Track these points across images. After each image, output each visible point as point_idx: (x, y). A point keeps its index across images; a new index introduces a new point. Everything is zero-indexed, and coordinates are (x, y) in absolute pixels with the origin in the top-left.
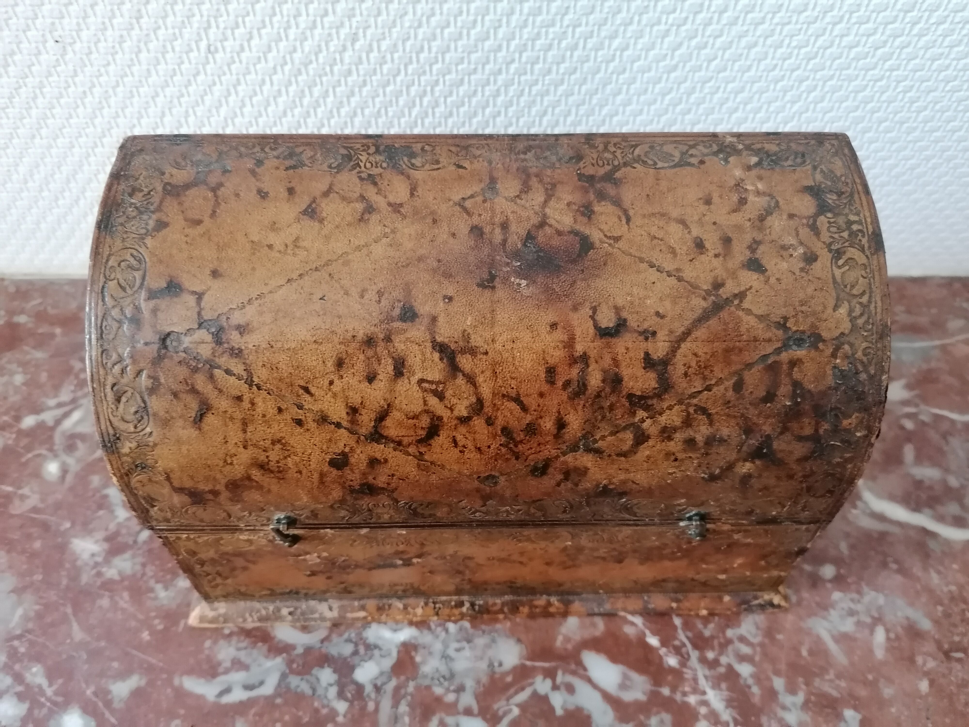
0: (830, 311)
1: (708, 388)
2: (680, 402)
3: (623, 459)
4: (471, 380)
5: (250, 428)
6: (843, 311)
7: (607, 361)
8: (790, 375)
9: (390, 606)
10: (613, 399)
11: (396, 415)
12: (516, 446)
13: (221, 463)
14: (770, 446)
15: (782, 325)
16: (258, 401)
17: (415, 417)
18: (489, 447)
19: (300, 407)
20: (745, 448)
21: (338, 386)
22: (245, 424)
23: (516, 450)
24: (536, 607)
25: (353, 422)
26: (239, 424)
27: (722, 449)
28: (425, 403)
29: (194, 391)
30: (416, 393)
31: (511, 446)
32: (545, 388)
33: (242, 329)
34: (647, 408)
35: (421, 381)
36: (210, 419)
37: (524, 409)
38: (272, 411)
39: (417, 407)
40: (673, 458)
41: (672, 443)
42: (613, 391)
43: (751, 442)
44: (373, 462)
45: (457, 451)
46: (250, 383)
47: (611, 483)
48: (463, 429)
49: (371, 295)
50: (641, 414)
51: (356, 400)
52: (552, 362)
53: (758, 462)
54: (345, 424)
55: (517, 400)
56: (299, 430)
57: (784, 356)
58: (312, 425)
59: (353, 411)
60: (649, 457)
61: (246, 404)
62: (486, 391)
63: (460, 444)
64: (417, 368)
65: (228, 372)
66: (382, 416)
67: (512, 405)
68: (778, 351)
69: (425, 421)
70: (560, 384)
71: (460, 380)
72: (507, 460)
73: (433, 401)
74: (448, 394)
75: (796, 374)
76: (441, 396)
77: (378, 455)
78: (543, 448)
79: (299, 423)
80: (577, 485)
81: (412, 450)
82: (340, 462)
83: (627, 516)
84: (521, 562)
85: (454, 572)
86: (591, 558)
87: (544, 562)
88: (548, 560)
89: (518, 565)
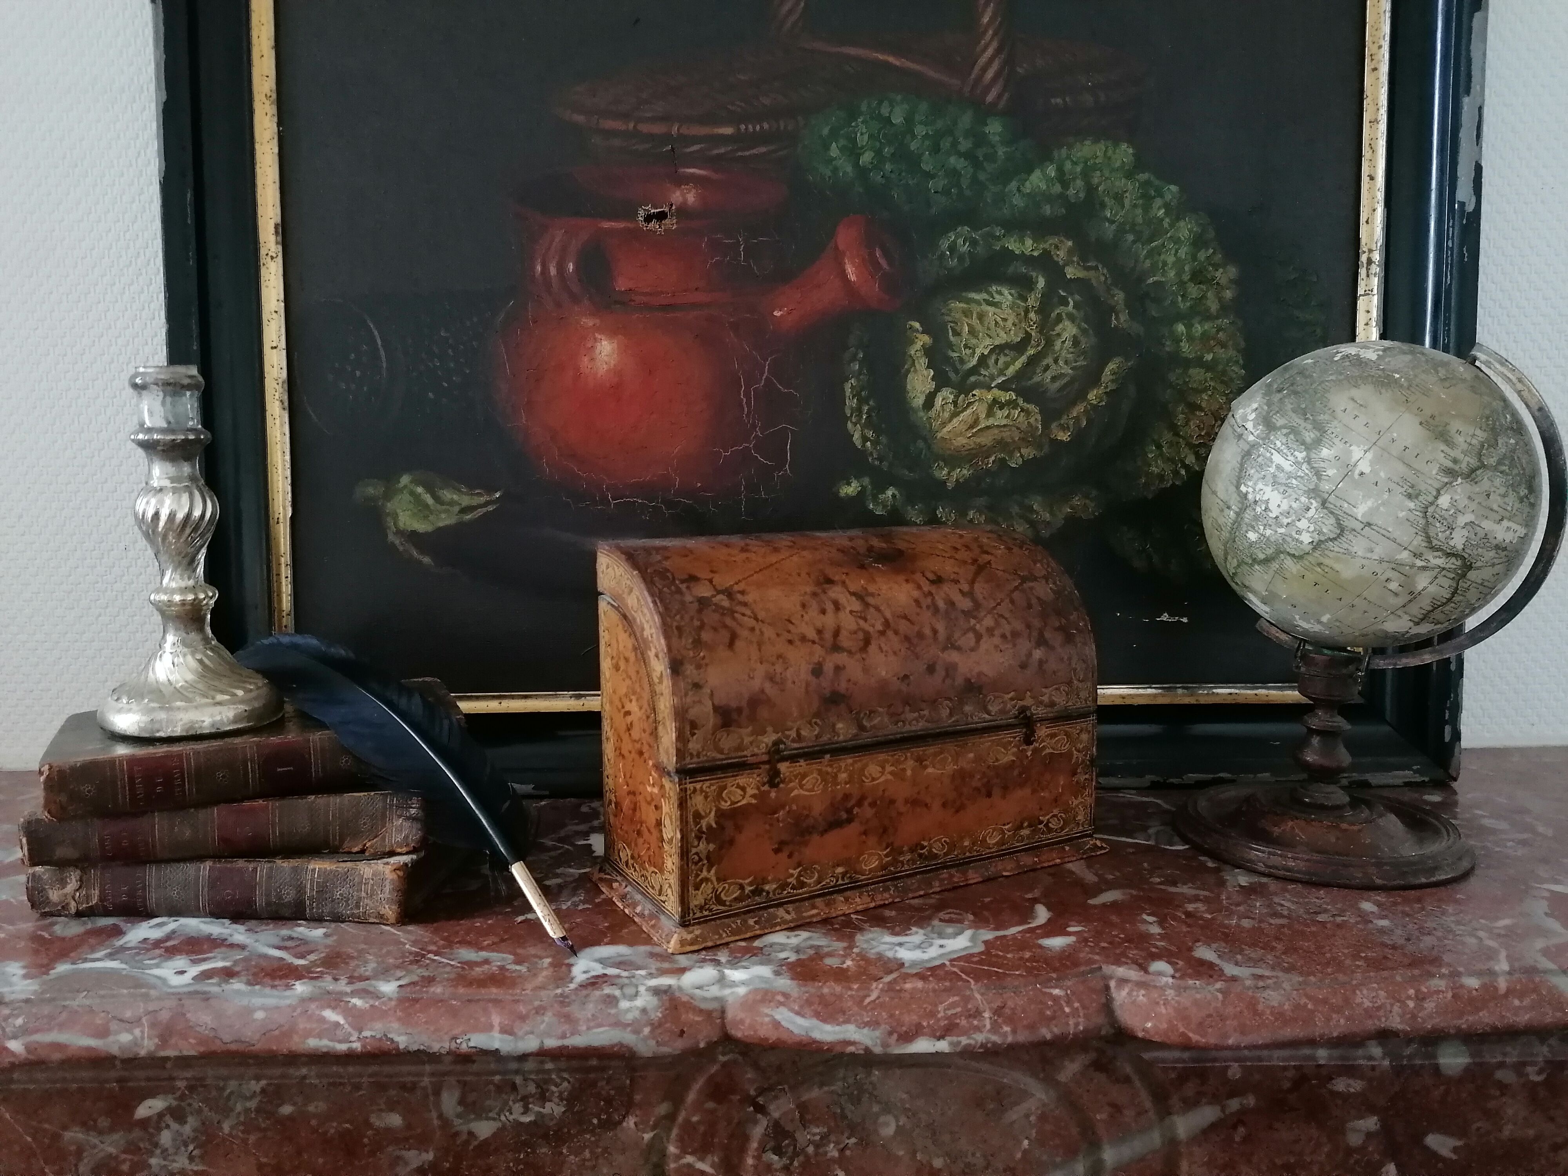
1: (999, 604)
2: (989, 613)
3: (973, 653)
4: (877, 609)
5: (763, 648)
9: (834, 900)
11: (844, 634)
12: (915, 649)
13: (746, 677)
16: (764, 630)
17: (855, 633)
18: (901, 650)
19: (789, 632)
21: (806, 617)
22: (760, 645)
23: (916, 652)
25: (821, 639)
26: (755, 646)
28: (858, 624)
29: (725, 626)
30: (851, 619)
32: (918, 610)
33: (742, 593)
34: (975, 618)
36: (739, 644)
37: (912, 623)
38: (773, 636)
39: (853, 626)
44: (838, 669)
45: (883, 655)
46: (756, 619)
48: (883, 639)
49: (803, 575)
50: (973, 622)
51: (819, 625)
54: (817, 640)
55: (905, 617)
56: (791, 647)
58: (798, 643)
59: (819, 632)
61: (757, 632)
62: (888, 615)
63: (884, 649)
64: (846, 604)
65: (744, 615)
66: (837, 633)
67: (904, 621)
69: (861, 635)
71: (872, 610)
72: (913, 660)
73: (861, 622)
74: (869, 617)
76: (866, 620)
77: (840, 663)
78: (929, 649)
79: (790, 642)
80: (954, 680)
81: (858, 656)
82: (817, 671)
83: (987, 716)
84: (926, 805)
85: (881, 830)
86: (971, 791)
87: (942, 802)
88: (944, 799)
89: (924, 809)
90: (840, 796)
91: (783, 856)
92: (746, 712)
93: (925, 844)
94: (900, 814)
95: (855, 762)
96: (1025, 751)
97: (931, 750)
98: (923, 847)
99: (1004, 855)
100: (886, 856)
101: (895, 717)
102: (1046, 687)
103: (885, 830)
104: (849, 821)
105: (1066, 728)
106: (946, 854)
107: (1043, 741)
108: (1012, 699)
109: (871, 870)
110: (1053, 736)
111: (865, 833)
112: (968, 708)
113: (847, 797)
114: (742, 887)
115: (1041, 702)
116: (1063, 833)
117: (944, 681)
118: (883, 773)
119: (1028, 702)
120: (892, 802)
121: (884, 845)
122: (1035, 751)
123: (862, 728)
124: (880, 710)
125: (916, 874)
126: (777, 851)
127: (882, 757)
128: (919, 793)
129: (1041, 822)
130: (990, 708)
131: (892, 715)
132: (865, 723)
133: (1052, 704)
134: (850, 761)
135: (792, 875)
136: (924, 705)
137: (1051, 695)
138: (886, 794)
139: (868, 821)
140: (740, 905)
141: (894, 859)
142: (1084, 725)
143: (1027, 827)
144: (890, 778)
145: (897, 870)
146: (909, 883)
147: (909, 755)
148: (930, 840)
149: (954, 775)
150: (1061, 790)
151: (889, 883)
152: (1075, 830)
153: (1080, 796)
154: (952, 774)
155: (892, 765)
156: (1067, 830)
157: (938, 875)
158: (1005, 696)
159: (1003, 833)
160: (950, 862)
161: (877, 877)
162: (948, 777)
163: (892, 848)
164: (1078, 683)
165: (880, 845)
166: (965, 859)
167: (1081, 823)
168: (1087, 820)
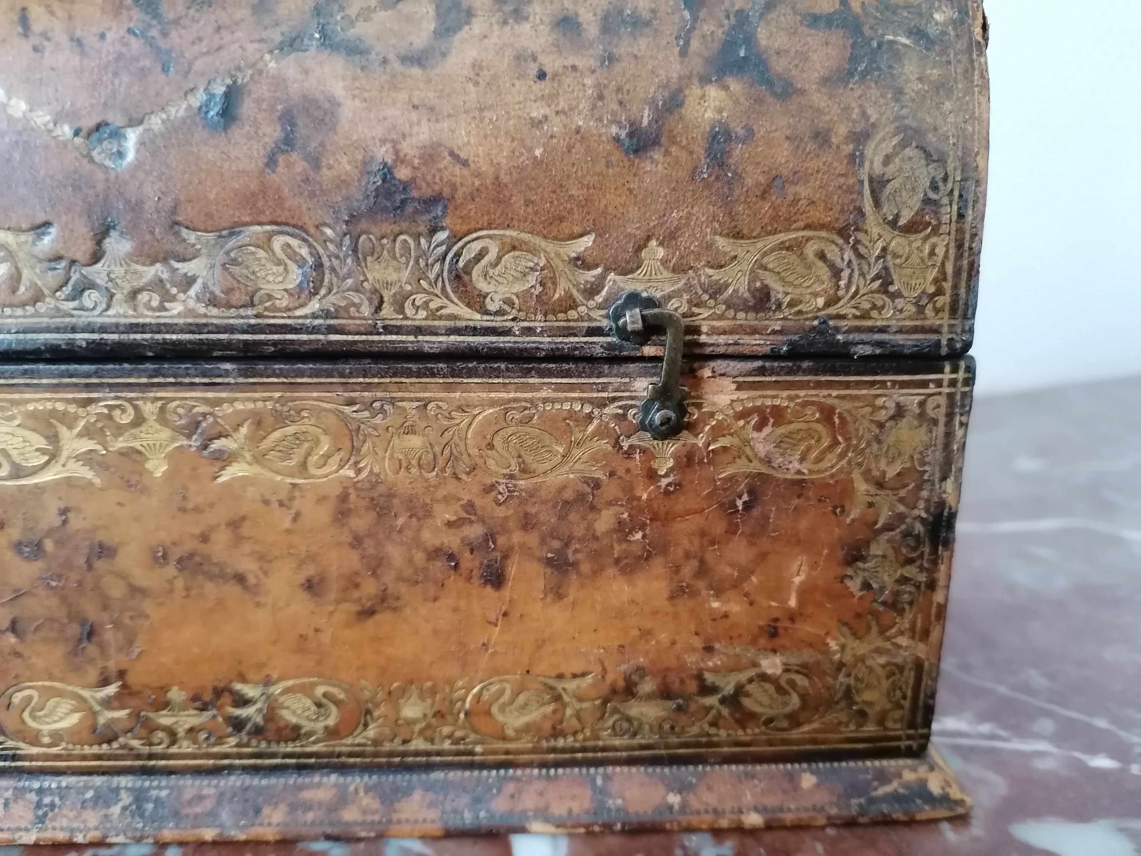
3: (416, 71)
12: (165, 34)
14: (749, 40)
18: (103, 36)
20: (695, 44)
23: (163, 44)
24: (308, 807)
27: (642, 45)
31: (154, 33)
40: (533, 70)
41: (526, 27)
43: (708, 28)
45: (26, 46)
47: (400, 159)
53: (735, 85)
60: (477, 67)
63: (36, 27)
72: (143, 74)
78: (227, 36)
80: (315, 163)
83: (462, 310)
84: (240, 579)
85: (74, 630)
86: (419, 557)
87: (302, 577)
88: (310, 570)
89: (233, 590)
93: (250, 691)
96: (649, 456)
98: (244, 702)
99: (557, 765)
100: (107, 703)
106: (332, 733)
107: (718, 432)
108: (578, 263)
109: (57, 737)
117: (271, 162)
118: (53, 456)
119: (653, 281)
120: (102, 551)
121: (93, 674)
128: (204, 538)
129: (709, 690)
130: (483, 285)
138: (76, 523)
141: (136, 715)
143: (649, 697)
144: (87, 474)
145: (158, 749)
146: (188, 795)
147: (149, 409)
148: (268, 682)
149: (344, 498)
150: (793, 603)
151: (125, 781)
152: (850, 730)
153: (875, 629)
154: (336, 491)
155: (87, 433)
156: (816, 725)
157: (300, 788)
158: (550, 247)
159: (558, 698)
160: (351, 755)
161: (84, 758)
162: (322, 499)
163: (124, 686)
164: (888, 233)
165: (77, 669)
166: (417, 753)
167: (871, 712)
168: (898, 706)
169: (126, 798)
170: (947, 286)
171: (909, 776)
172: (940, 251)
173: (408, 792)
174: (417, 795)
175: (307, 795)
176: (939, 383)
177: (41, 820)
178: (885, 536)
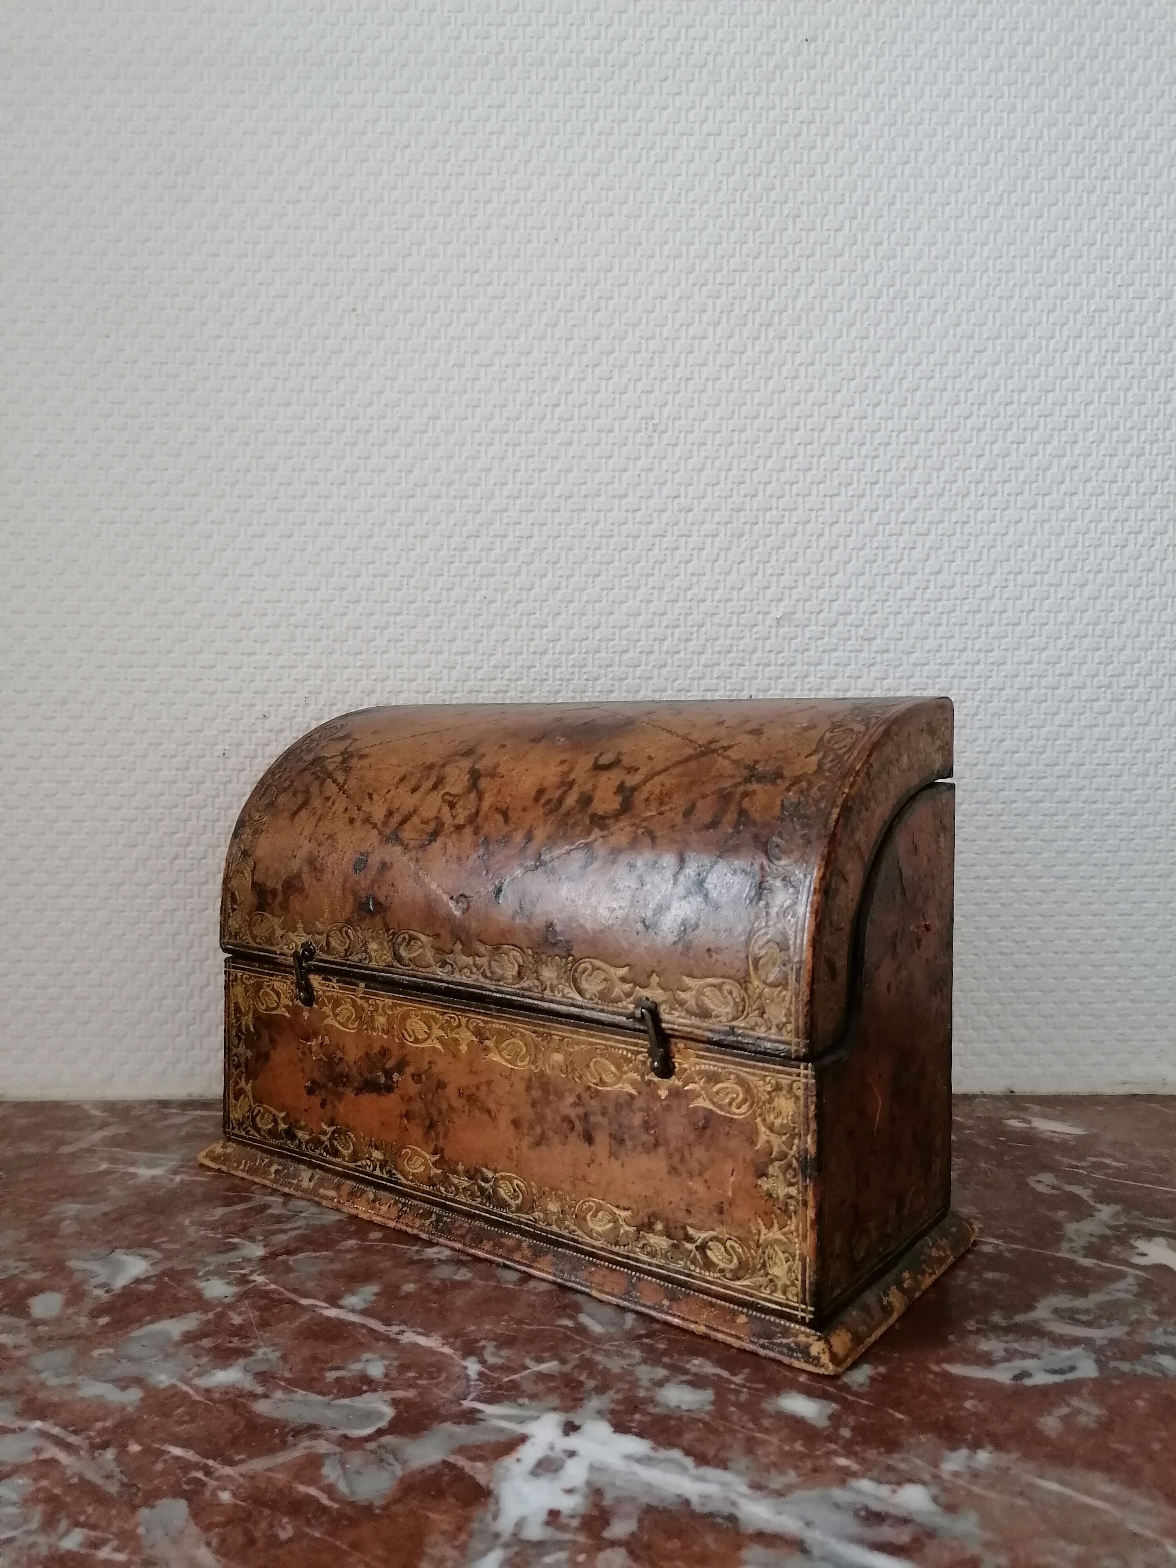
0: (802, 757)
4: (480, 795)
5: (321, 822)
6: (815, 758)
7: (589, 786)
8: (740, 803)
10: (579, 816)
11: (415, 819)
15: (751, 768)
16: (338, 801)
17: (428, 822)
21: (391, 794)
22: (320, 818)
25: (385, 823)
26: (316, 819)
28: (440, 812)
29: (307, 791)
30: (438, 804)
32: (530, 804)
33: (363, 757)
35: (447, 794)
36: (303, 814)
38: (341, 811)
39: (432, 813)
40: (614, 886)
42: (581, 811)
44: (385, 867)
46: (341, 788)
47: (559, 921)
48: (454, 837)
51: (396, 806)
52: (545, 784)
53: (694, 901)
54: (379, 824)
56: (349, 827)
57: (741, 789)
59: (390, 814)
62: (486, 804)
65: (335, 781)
66: (407, 819)
68: (736, 785)
70: (543, 801)
71: (473, 795)
73: (445, 811)
74: (459, 805)
75: (746, 804)
76: (452, 808)
78: (508, 862)
79: (352, 821)
80: (529, 919)
81: (413, 854)
82: (361, 864)
83: (577, 996)
84: (489, 1112)
85: (427, 1122)
86: (558, 1119)
87: (511, 1117)
88: (515, 1115)
89: (485, 1116)
90: (377, 1048)
91: (316, 1100)
92: (280, 897)
93: (490, 1175)
94: (451, 1108)
95: (394, 1006)
96: (657, 1086)
97: (498, 1025)
98: (486, 1179)
99: (617, 1263)
100: (435, 1164)
101: (442, 955)
102: (691, 976)
103: (432, 1125)
104: (389, 1088)
105: (743, 1072)
106: (518, 1209)
107: (692, 1080)
108: (623, 980)
109: (414, 1176)
110: (713, 1078)
111: (407, 1115)
112: (548, 974)
113: (384, 1052)
114: (275, 1120)
115: (682, 1003)
116: (737, 1284)
118: (429, 1035)
119: (655, 994)
120: (441, 1085)
121: (431, 1147)
122: (675, 1093)
123: (398, 958)
124: (423, 938)
125: (473, 1217)
126: (310, 1091)
127: (429, 1011)
129: (689, 1239)
130: (584, 985)
131: (439, 950)
132: (403, 953)
133: (704, 1014)
134: (389, 1002)
135: (325, 1133)
136: (482, 949)
137: (700, 993)
138: (434, 1070)
139: (410, 1099)
140: (274, 1142)
141: (444, 1174)
142: (785, 1080)
143: (661, 1234)
144: (438, 1046)
145: (450, 1195)
146: (457, 1224)
147: (464, 1020)
148: (495, 1171)
149: (530, 1080)
150: (730, 1194)
151: (436, 1209)
152: (766, 1293)
153: (776, 1225)
154: (527, 1076)
155: (442, 1028)
156: (747, 1283)
157: (503, 1236)
158: (612, 970)
159: (615, 1221)
160: (527, 1225)
161: (424, 1192)
162: (522, 1078)
163: (442, 1157)
164: (762, 986)
165: (427, 1143)
166: (552, 1233)
167: (779, 1284)
168: (793, 1285)
169: (434, 1217)
170: (792, 1019)
171: (802, 1339)
172: (788, 998)
173: (545, 1254)
174: (549, 1257)
175: (504, 1240)
176: (799, 1075)
177: (399, 1217)
178: (777, 1164)
